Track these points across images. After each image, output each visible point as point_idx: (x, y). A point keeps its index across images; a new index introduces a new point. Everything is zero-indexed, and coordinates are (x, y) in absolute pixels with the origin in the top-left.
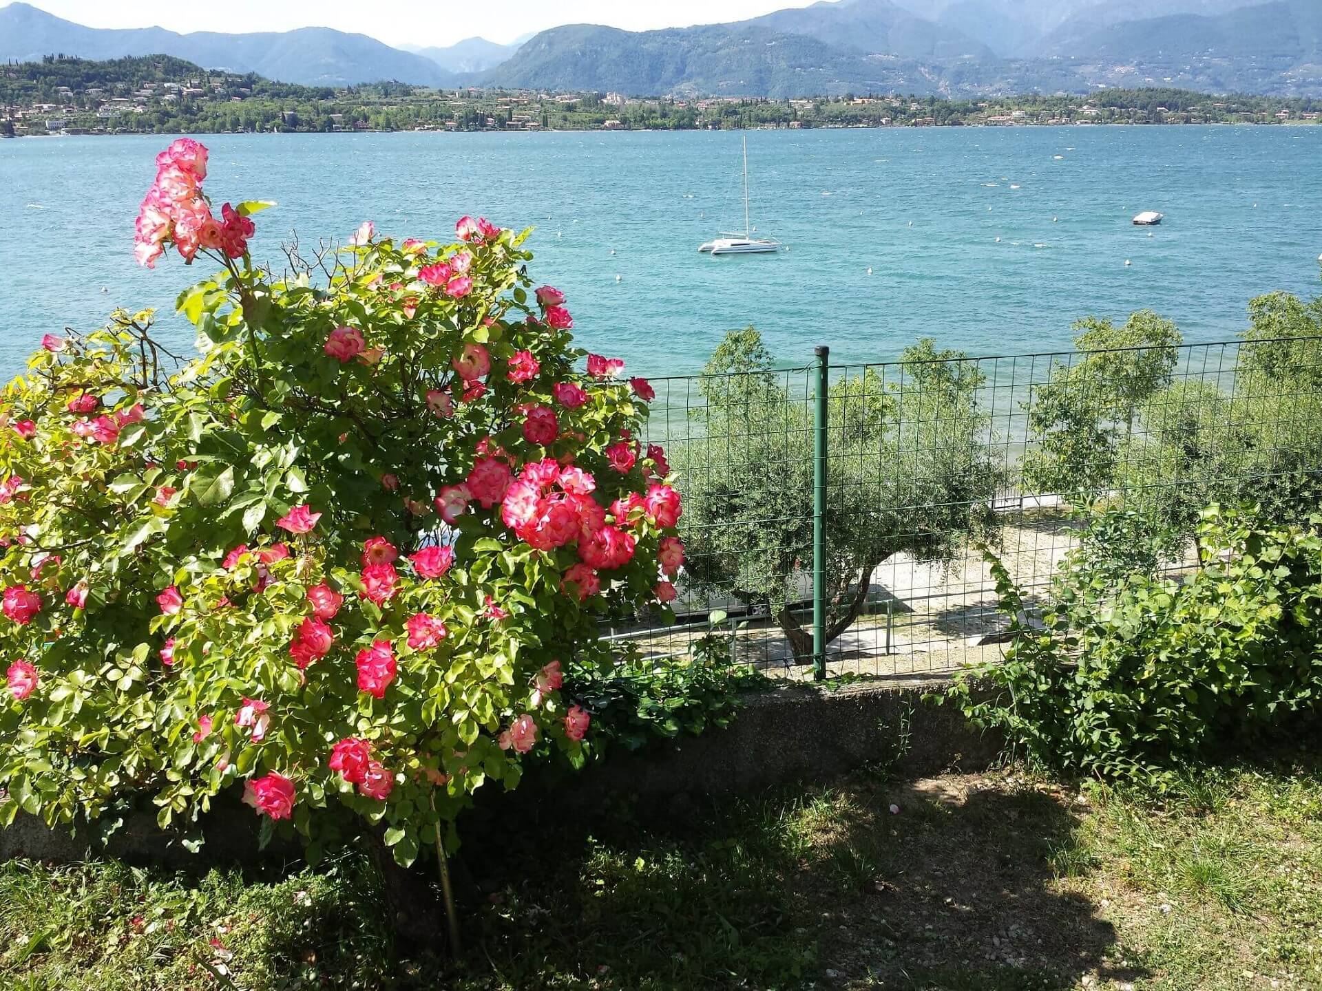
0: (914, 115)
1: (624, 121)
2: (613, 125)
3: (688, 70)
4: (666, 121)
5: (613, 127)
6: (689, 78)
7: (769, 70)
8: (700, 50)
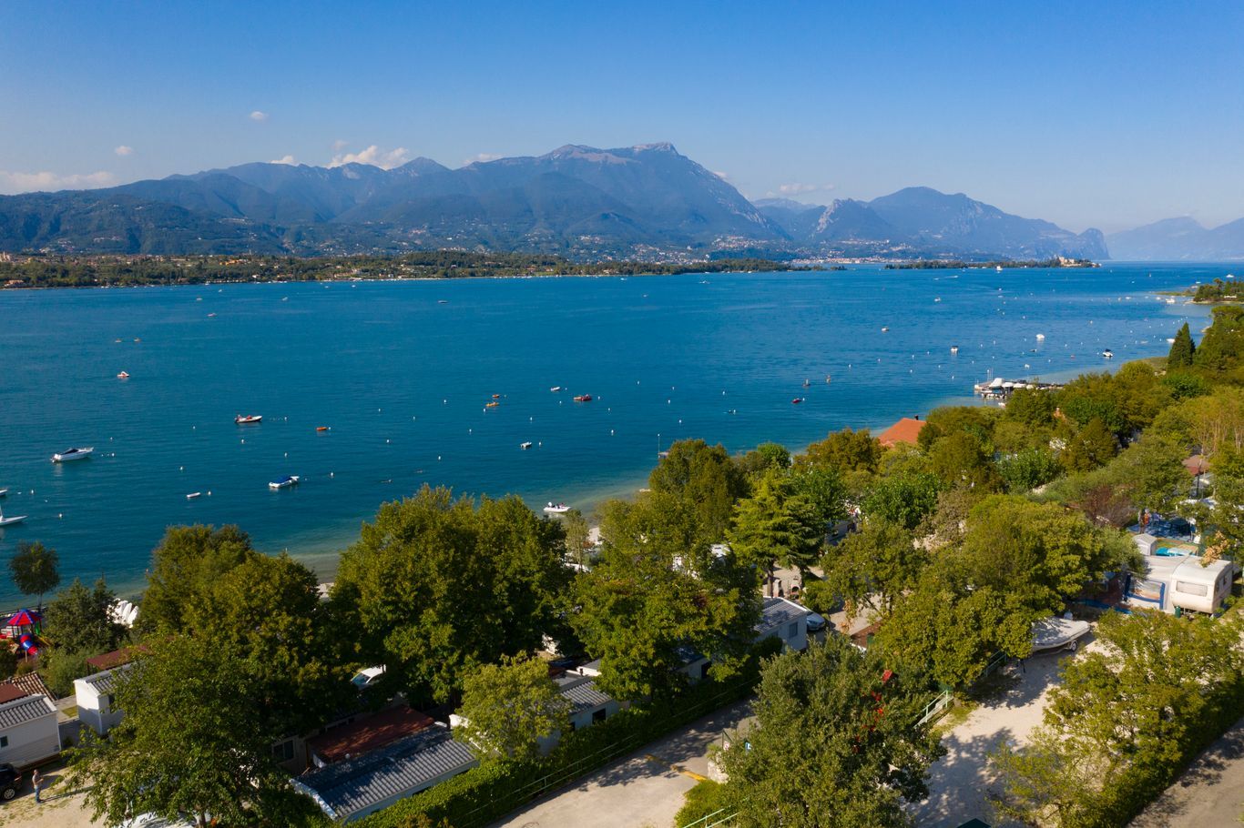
0: (279, 272)
1: (27, 280)
2: (17, 284)
3: (62, 228)
4: (67, 280)
5: (17, 285)
6: (65, 234)
7: (138, 229)
8: (73, 212)
